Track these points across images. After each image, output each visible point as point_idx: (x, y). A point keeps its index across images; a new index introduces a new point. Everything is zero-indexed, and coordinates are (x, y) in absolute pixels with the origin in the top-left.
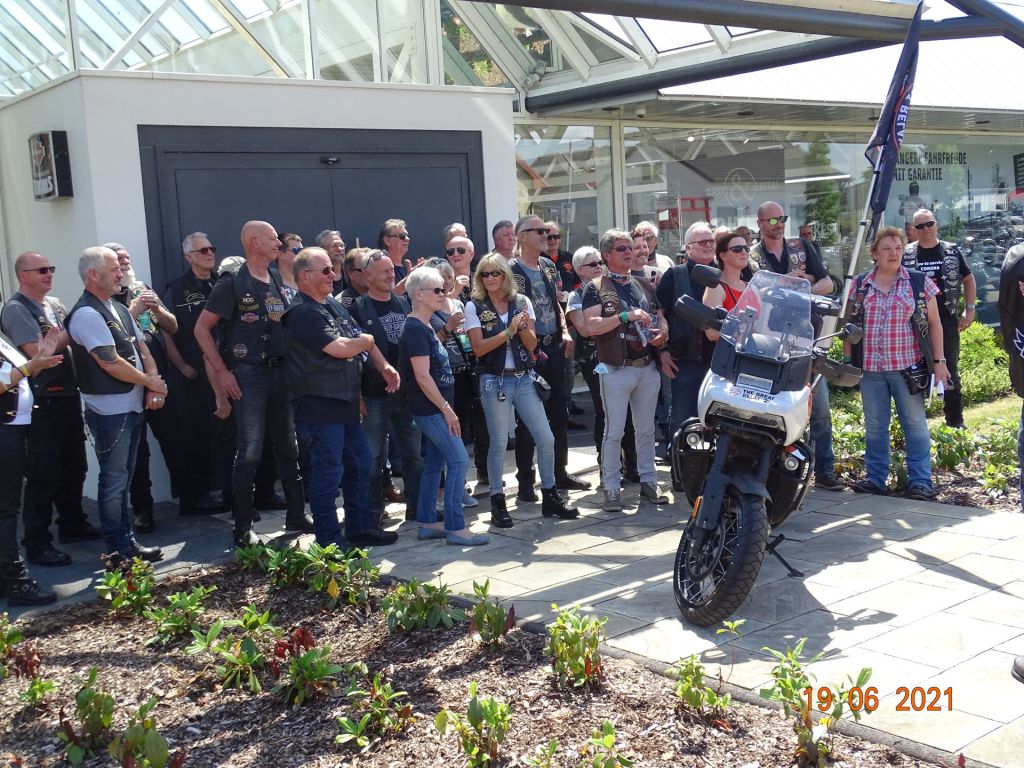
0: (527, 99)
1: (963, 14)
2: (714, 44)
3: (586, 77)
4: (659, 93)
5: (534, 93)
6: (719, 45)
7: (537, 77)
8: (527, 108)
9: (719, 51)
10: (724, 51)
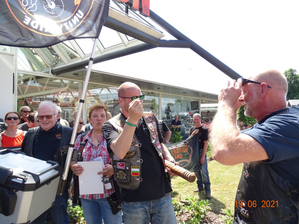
0: (52, 70)
1: (176, 39)
2: (99, 51)
3: (66, 63)
4: (85, 68)
5: (54, 69)
6: (101, 52)
7: (55, 64)
8: (52, 72)
9: (100, 53)
10: (102, 53)
